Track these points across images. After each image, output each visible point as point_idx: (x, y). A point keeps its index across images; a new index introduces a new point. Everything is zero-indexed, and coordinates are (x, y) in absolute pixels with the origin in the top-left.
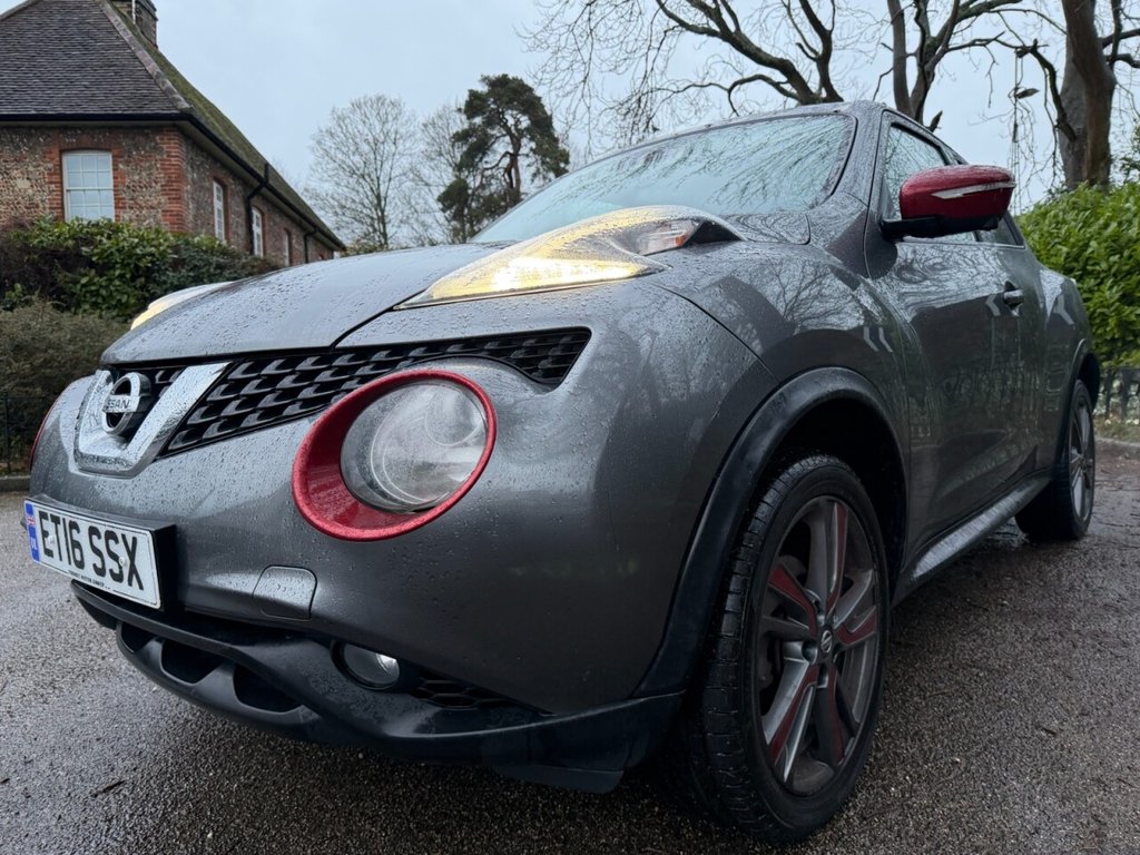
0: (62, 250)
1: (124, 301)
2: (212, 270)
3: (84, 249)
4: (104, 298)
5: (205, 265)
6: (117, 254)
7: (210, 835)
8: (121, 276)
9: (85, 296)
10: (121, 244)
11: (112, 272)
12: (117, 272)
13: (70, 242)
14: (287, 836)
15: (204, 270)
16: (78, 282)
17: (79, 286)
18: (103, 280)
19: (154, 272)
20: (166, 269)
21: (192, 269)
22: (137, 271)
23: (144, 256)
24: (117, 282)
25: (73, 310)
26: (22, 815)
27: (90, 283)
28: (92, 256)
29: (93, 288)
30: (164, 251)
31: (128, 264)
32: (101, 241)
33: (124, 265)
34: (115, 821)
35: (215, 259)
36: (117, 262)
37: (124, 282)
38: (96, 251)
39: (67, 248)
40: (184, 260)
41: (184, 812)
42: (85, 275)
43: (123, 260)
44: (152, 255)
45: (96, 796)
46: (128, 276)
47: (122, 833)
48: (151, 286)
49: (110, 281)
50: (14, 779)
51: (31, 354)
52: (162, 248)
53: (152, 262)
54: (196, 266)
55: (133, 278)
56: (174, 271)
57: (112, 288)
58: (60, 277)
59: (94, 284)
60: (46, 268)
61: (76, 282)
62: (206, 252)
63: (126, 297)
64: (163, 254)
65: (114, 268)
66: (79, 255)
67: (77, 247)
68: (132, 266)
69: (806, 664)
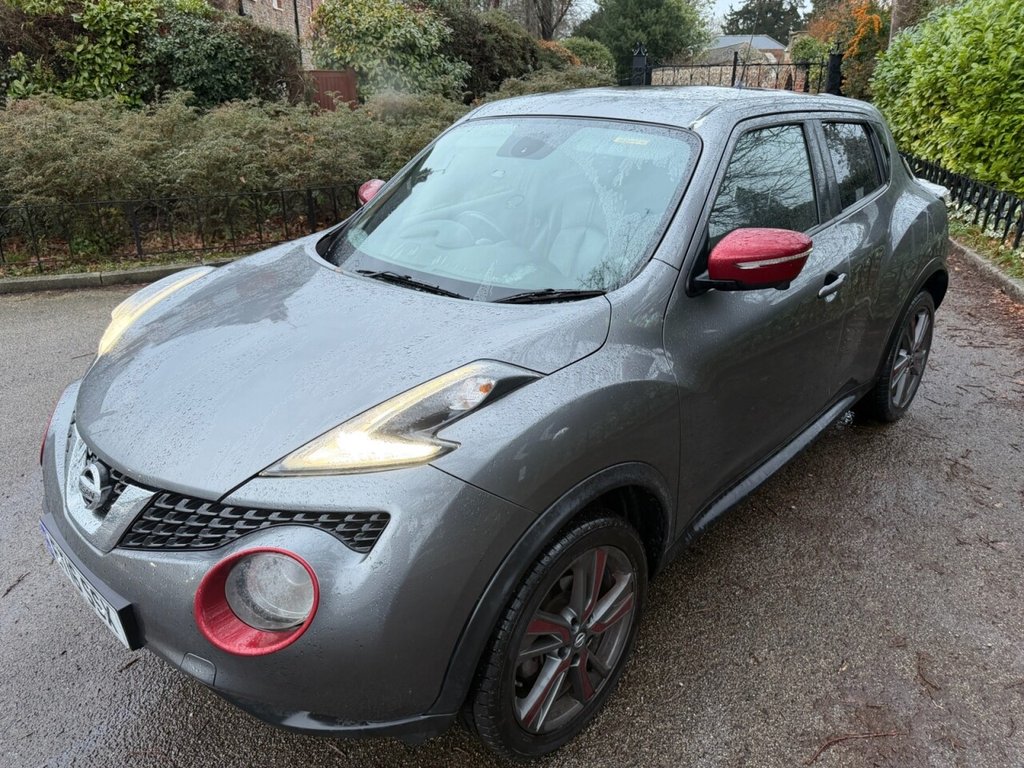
0: (54, 17)
1: (119, 68)
2: (196, 36)
3: (74, 16)
4: (100, 66)
5: (190, 30)
6: (106, 20)
7: (191, 715)
8: (113, 43)
9: (82, 64)
10: (108, 9)
11: (104, 39)
12: (109, 40)
13: (61, 9)
14: (238, 718)
15: (189, 36)
16: (74, 50)
17: (75, 54)
18: (97, 48)
19: (142, 38)
20: (154, 35)
21: (177, 35)
22: (127, 38)
23: (131, 21)
24: (110, 50)
25: (74, 77)
26: (77, 685)
27: (85, 51)
28: (83, 22)
29: (89, 56)
30: (150, 15)
31: (118, 31)
32: (89, 6)
33: (115, 33)
34: (133, 696)
35: (198, 22)
36: (107, 29)
37: (116, 50)
38: (86, 17)
39: (59, 15)
40: (169, 24)
41: (176, 691)
42: (79, 43)
43: (112, 26)
44: (138, 20)
45: (121, 671)
46: (119, 43)
47: (138, 707)
48: (142, 53)
49: (103, 47)
50: (70, 651)
51: (41, 164)
52: (147, 12)
53: (139, 29)
54: (180, 31)
55: (124, 46)
56: (161, 37)
57: (106, 56)
58: (57, 45)
59: (89, 52)
60: (43, 35)
61: (72, 50)
62: (188, 14)
63: (120, 64)
64: (149, 19)
65: (104, 34)
66: (70, 21)
67: (67, 12)
68: (121, 33)
69: (559, 661)
